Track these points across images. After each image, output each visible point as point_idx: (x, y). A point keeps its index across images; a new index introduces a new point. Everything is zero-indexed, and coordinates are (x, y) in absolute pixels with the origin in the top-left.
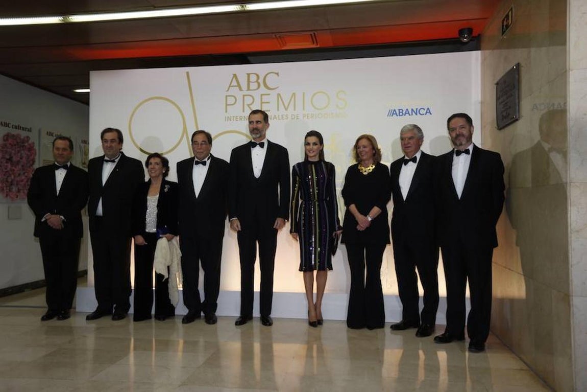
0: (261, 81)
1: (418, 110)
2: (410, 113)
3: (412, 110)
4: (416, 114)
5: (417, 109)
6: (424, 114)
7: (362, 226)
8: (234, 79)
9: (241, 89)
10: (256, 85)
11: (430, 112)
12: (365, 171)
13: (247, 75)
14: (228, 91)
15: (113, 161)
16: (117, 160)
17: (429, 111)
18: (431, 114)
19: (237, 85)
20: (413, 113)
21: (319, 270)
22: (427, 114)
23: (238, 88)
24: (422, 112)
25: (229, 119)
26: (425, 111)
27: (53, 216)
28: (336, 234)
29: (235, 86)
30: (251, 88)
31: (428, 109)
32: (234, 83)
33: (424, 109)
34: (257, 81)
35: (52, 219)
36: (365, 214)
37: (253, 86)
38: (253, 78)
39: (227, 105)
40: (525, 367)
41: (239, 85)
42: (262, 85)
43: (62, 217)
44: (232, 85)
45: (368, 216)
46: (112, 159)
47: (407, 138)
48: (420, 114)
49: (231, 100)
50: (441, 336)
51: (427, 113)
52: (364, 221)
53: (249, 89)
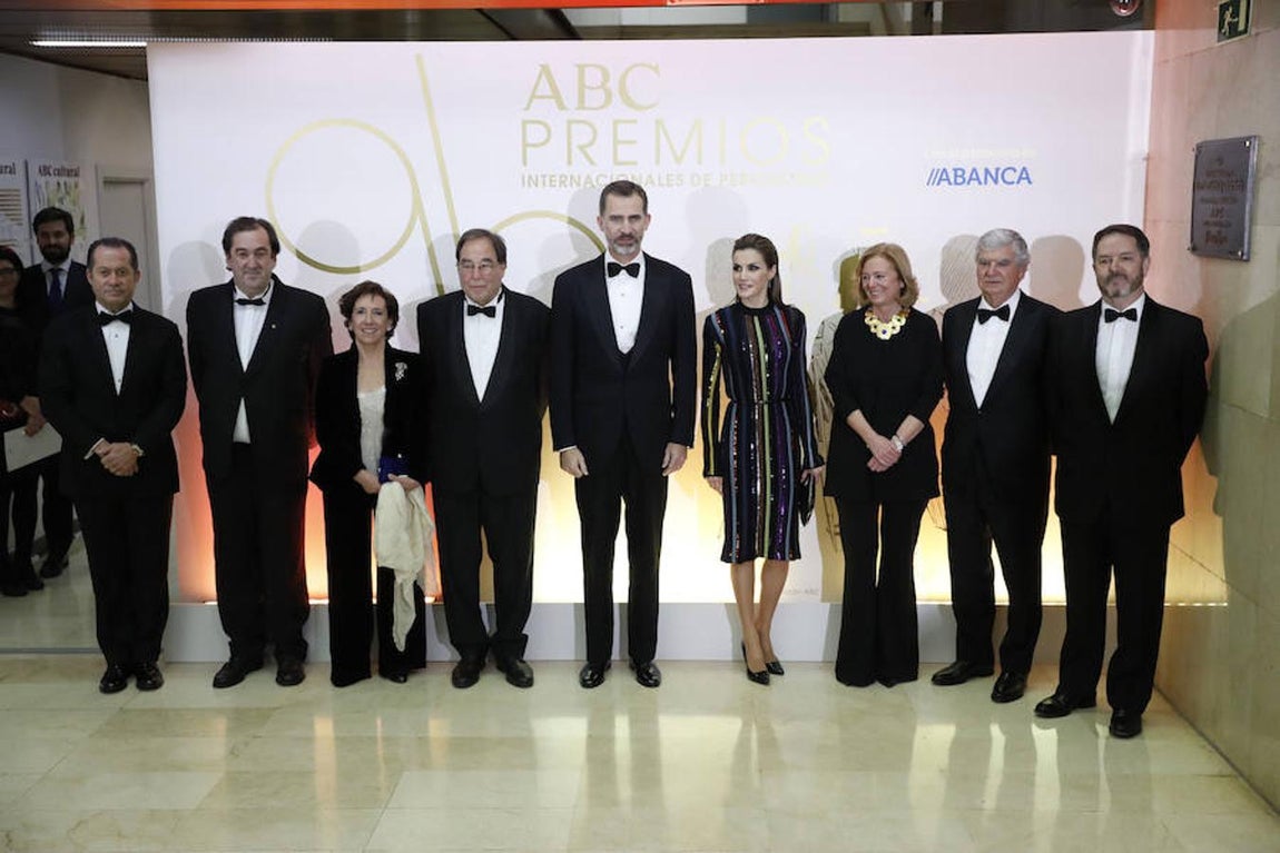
0: (613, 84)
1: (1000, 172)
2: (982, 180)
3: (987, 171)
4: (996, 181)
5: (997, 170)
6: (1013, 183)
7: (882, 462)
8: (544, 77)
9: (561, 106)
10: (601, 94)
11: (1028, 178)
12: (884, 332)
13: (576, 69)
14: (527, 108)
15: (259, 303)
16: (267, 299)
17: (1025, 176)
18: (1030, 182)
19: (550, 93)
20: (989, 178)
21: (771, 556)
22: (1022, 181)
23: (553, 101)
24: (1010, 176)
25: (532, 181)
26: (1018, 174)
27: (115, 446)
28: (809, 475)
29: (548, 97)
30: (587, 105)
31: (1024, 169)
32: (544, 88)
33: (1015, 170)
34: (603, 86)
35: (112, 455)
36: (888, 431)
37: (594, 98)
38: (593, 77)
39: (525, 145)
40: (1228, 770)
41: (556, 95)
42: (616, 98)
43: (135, 447)
44: (539, 93)
45: (894, 437)
46: (257, 297)
47: (995, 260)
48: (1004, 181)
49: (536, 134)
50: (1049, 702)
51: (1020, 178)
52: (885, 450)
53: (581, 105)
